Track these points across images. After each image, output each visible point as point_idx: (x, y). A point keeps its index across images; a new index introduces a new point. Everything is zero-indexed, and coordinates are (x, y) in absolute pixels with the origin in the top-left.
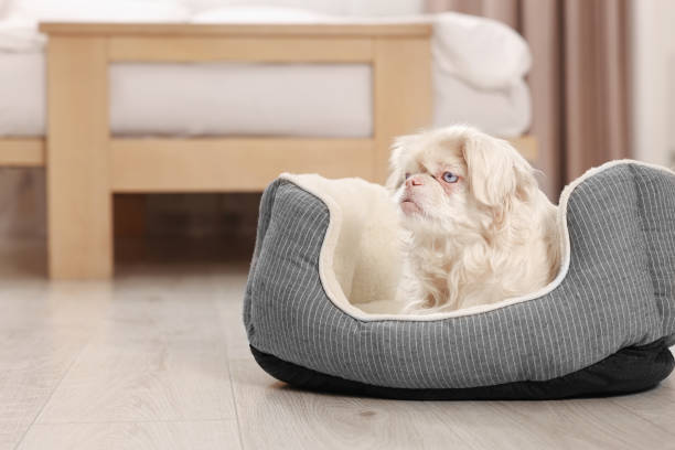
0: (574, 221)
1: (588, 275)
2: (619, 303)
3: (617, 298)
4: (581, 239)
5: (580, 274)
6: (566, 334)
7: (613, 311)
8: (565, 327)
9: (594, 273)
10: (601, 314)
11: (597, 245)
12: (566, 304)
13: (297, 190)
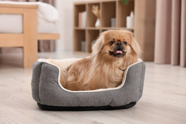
0: (128, 75)
1: (128, 88)
2: (133, 95)
3: (133, 94)
4: (129, 79)
5: (126, 87)
6: (121, 100)
7: (131, 97)
8: (121, 98)
9: (129, 88)
10: (129, 97)
11: (132, 82)
12: (122, 93)
13: (48, 65)
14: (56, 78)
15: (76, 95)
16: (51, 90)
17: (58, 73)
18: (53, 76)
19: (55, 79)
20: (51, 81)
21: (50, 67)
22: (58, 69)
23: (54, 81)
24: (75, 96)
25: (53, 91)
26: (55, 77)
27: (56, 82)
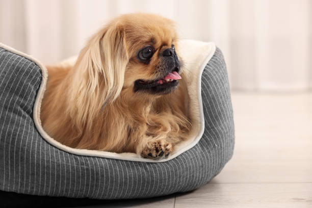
14: (31, 97)
15: (87, 165)
16: (9, 135)
17: (40, 83)
18: (24, 90)
19: (26, 99)
20: (12, 104)
21: (17, 61)
22: (41, 72)
23: (21, 106)
24: (85, 167)
25: (14, 139)
26: (27, 95)
27: (28, 113)
